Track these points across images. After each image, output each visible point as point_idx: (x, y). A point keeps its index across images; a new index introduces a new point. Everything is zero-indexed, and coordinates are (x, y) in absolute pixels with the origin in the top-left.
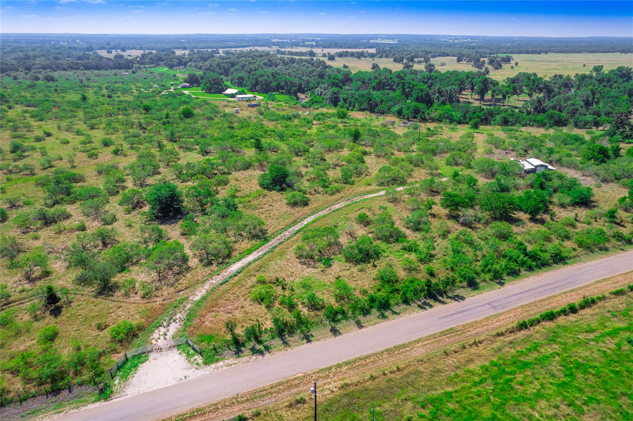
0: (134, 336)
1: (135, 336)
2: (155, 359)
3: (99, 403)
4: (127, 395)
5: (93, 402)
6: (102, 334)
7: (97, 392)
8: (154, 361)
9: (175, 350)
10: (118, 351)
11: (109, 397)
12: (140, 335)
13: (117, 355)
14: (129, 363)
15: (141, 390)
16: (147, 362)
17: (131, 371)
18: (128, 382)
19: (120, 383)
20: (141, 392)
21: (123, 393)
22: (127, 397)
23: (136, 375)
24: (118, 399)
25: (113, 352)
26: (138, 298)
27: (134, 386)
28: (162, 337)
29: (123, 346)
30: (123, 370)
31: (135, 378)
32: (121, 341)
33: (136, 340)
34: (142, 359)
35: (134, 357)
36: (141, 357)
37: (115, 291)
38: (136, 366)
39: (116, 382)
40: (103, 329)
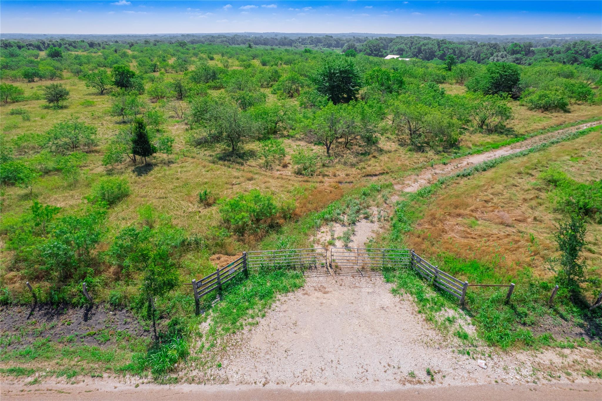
0: (271, 226)
1: (274, 227)
2: (322, 289)
3: (136, 380)
4: (226, 381)
5: (122, 371)
6: (205, 212)
7: (148, 339)
8: (319, 294)
9: (379, 279)
10: (230, 249)
11: (172, 371)
12: (285, 228)
13: (224, 258)
14: (248, 282)
15: (273, 376)
16: (299, 293)
17: (252, 305)
18: (238, 336)
19: (213, 333)
20: (271, 386)
21: (214, 371)
22: (225, 388)
23: (263, 321)
24: (194, 387)
25: (218, 249)
26: (288, 172)
27: (254, 355)
28: (339, 244)
29: (243, 241)
30: (231, 296)
31: (259, 329)
32: (241, 231)
33: (274, 236)
34: (285, 282)
35: (265, 271)
36: (282, 275)
37: (248, 160)
38: (267, 295)
39: (205, 327)
40: (209, 205)
